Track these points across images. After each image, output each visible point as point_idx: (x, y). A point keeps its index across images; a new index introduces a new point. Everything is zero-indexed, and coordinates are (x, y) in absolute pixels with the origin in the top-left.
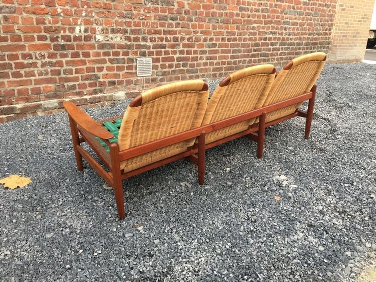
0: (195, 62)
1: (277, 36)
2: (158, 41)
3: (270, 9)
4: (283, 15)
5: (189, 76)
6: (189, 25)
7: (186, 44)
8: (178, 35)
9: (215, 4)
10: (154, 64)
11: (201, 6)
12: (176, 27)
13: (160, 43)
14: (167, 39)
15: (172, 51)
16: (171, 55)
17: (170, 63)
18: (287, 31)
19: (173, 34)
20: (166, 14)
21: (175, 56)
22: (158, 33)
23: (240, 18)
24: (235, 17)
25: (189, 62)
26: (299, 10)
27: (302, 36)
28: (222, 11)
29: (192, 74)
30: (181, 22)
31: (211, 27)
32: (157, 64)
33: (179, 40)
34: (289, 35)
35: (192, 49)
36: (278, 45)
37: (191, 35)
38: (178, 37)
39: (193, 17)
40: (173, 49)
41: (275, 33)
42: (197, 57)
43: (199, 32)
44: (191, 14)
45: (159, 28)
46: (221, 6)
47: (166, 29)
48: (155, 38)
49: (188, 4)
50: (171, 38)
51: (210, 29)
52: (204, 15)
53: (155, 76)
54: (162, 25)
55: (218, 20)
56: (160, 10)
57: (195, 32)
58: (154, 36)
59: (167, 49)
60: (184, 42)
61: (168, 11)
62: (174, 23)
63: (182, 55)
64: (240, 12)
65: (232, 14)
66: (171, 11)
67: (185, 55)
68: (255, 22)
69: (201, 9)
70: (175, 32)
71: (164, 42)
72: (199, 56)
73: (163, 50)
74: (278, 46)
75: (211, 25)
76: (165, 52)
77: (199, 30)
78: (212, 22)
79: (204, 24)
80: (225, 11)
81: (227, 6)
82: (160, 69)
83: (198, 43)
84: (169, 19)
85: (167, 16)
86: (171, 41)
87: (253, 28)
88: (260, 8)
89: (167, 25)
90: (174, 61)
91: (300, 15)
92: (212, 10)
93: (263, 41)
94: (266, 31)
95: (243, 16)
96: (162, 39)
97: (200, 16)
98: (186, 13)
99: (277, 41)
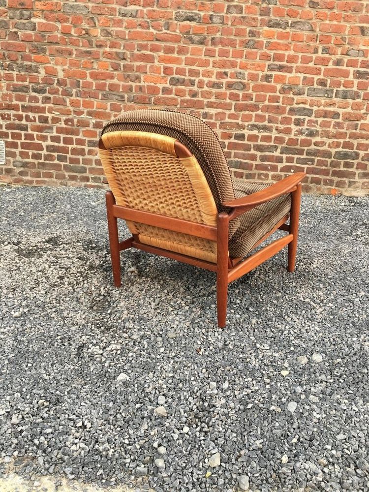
0: (81, 157)
1: (274, 134)
2: (14, 120)
3: (252, 85)
4: (291, 96)
5: (69, 176)
6: (65, 101)
7: (62, 128)
8: (47, 114)
9: (116, 73)
10: (8, 149)
11: (88, 75)
12: (43, 103)
13: (17, 122)
14: (28, 118)
15: (37, 135)
16: (36, 141)
17: (35, 152)
18: (305, 127)
19: (37, 112)
20: (26, 83)
21: (44, 144)
22: (13, 109)
23: (173, 96)
24: (161, 95)
25: (69, 156)
26: (342, 88)
27: (355, 142)
28: (130, 83)
29: (75, 174)
30: (52, 96)
31: (109, 107)
32: (13, 150)
33: (50, 121)
34: (312, 134)
35: (75, 137)
36: (279, 150)
37: (70, 117)
38: (48, 117)
39: (74, 91)
40: (39, 134)
41: (265, 128)
42: (83, 150)
43: (85, 114)
44: (69, 86)
45: (15, 102)
46: (129, 76)
47: (26, 104)
48: (9, 115)
49: (64, 70)
50: (34, 117)
51: (108, 111)
52: (94, 88)
53: (11, 166)
54: (19, 99)
55: (123, 97)
56: (15, 78)
57: (79, 113)
58: (7, 112)
59: (30, 132)
60: (58, 125)
61: (28, 80)
62: (40, 96)
63: (56, 144)
64: (174, 87)
65: (154, 90)
66: (34, 80)
67: (62, 144)
68: (210, 105)
69: (89, 79)
70: (42, 110)
71: (24, 122)
72: (87, 148)
73: (23, 133)
74: (277, 153)
75: (109, 104)
76: (25, 135)
77: (86, 111)
78: (112, 99)
79: (96, 102)
80: (138, 84)
81: (142, 77)
82: (19, 158)
83: (85, 129)
84: (31, 90)
85: (26, 87)
86: (35, 121)
87: (206, 115)
88: (224, 81)
89: (27, 99)
90: (42, 149)
91: (345, 97)
92: (109, 82)
93: (233, 140)
94: (240, 123)
95: (179, 93)
96: (20, 118)
97: (85, 90)
98: (59, 83)
99: (272, 143)
